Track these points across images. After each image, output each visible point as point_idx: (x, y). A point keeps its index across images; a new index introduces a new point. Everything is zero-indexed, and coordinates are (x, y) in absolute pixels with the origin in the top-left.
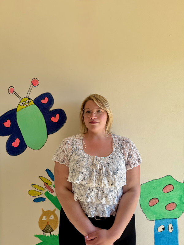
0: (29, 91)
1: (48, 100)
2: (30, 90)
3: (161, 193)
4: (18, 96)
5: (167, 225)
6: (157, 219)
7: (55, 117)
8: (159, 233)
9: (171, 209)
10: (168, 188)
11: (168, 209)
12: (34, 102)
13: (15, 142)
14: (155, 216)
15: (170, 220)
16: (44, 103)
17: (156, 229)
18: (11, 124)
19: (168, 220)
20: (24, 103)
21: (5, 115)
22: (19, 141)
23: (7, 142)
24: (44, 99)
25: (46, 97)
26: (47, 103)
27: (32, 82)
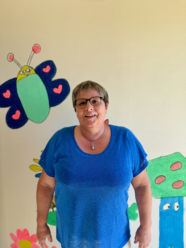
0: (30, 58)
1: (50, 69)
2: (31, 57)
3: (169, 170)
4: (18, 64)
5: (173, 203)
6: (163, 197)
7: (58, 88)
8: (164, 212)
9: (178, 187)
10: (176, 165)
11: (175, 187)
12: (35, 71)
13: (15, 114)
14: (161, 194)
15: (177, 199)
16: (46, 72)
17: (162, 207)
18: (11, 95)
19: (174, 198)
20: (25, 72)
21: (5, 85)
22: (20, 113)
23: (7, 114)
24: (46, 68)
25: (48, 65)
26: (49, 72)
27: (33, 48)
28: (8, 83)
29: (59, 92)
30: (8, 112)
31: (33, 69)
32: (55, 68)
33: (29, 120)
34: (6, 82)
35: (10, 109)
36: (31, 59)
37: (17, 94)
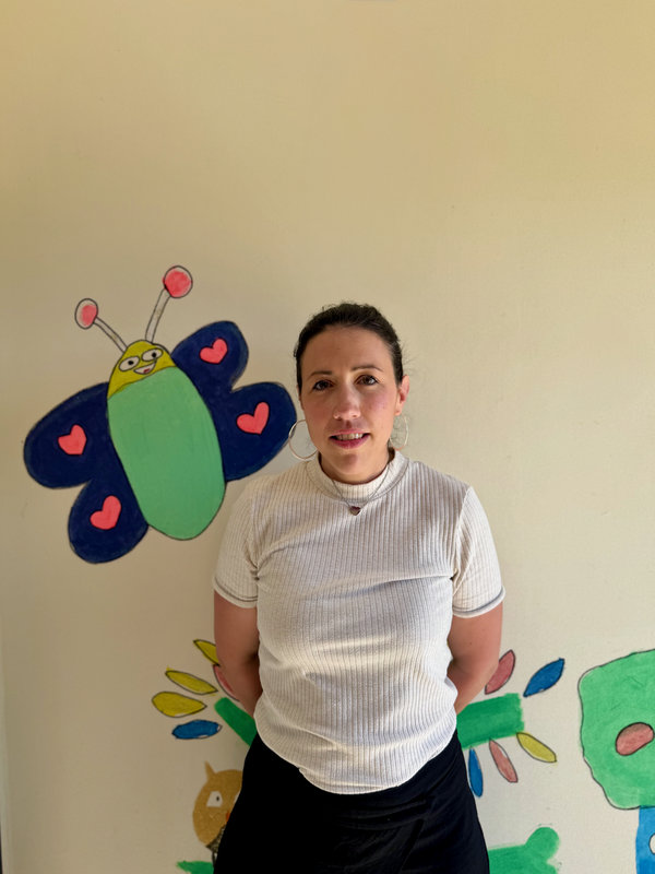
0: (155, 317)
1: (225, 350)
2: (158, 313)
4: (114, 337)
6: (648, 804)
7: (253, 415)
8: (654, 859)
12: (174, 360)
13: (101, 510)
14: (639, 791)
16: (213, 361)
17: (645, 843)
18: (87, 442)
20: (137, 362)
21: (66, 409)
22: (119, 506)
23: (73, 510)
24: (212, 347)
25: (220, 338)
26: (222, 361)
27: (164, 281)
28: (77, 402)
29: (259, 430)
30: (75, 504)
31: (168, 352)
32: (242, 349)
33: (150, 528)
34: (72, 399)
35: (81, 492)
36: (159, 318)
37: (110, 441)
